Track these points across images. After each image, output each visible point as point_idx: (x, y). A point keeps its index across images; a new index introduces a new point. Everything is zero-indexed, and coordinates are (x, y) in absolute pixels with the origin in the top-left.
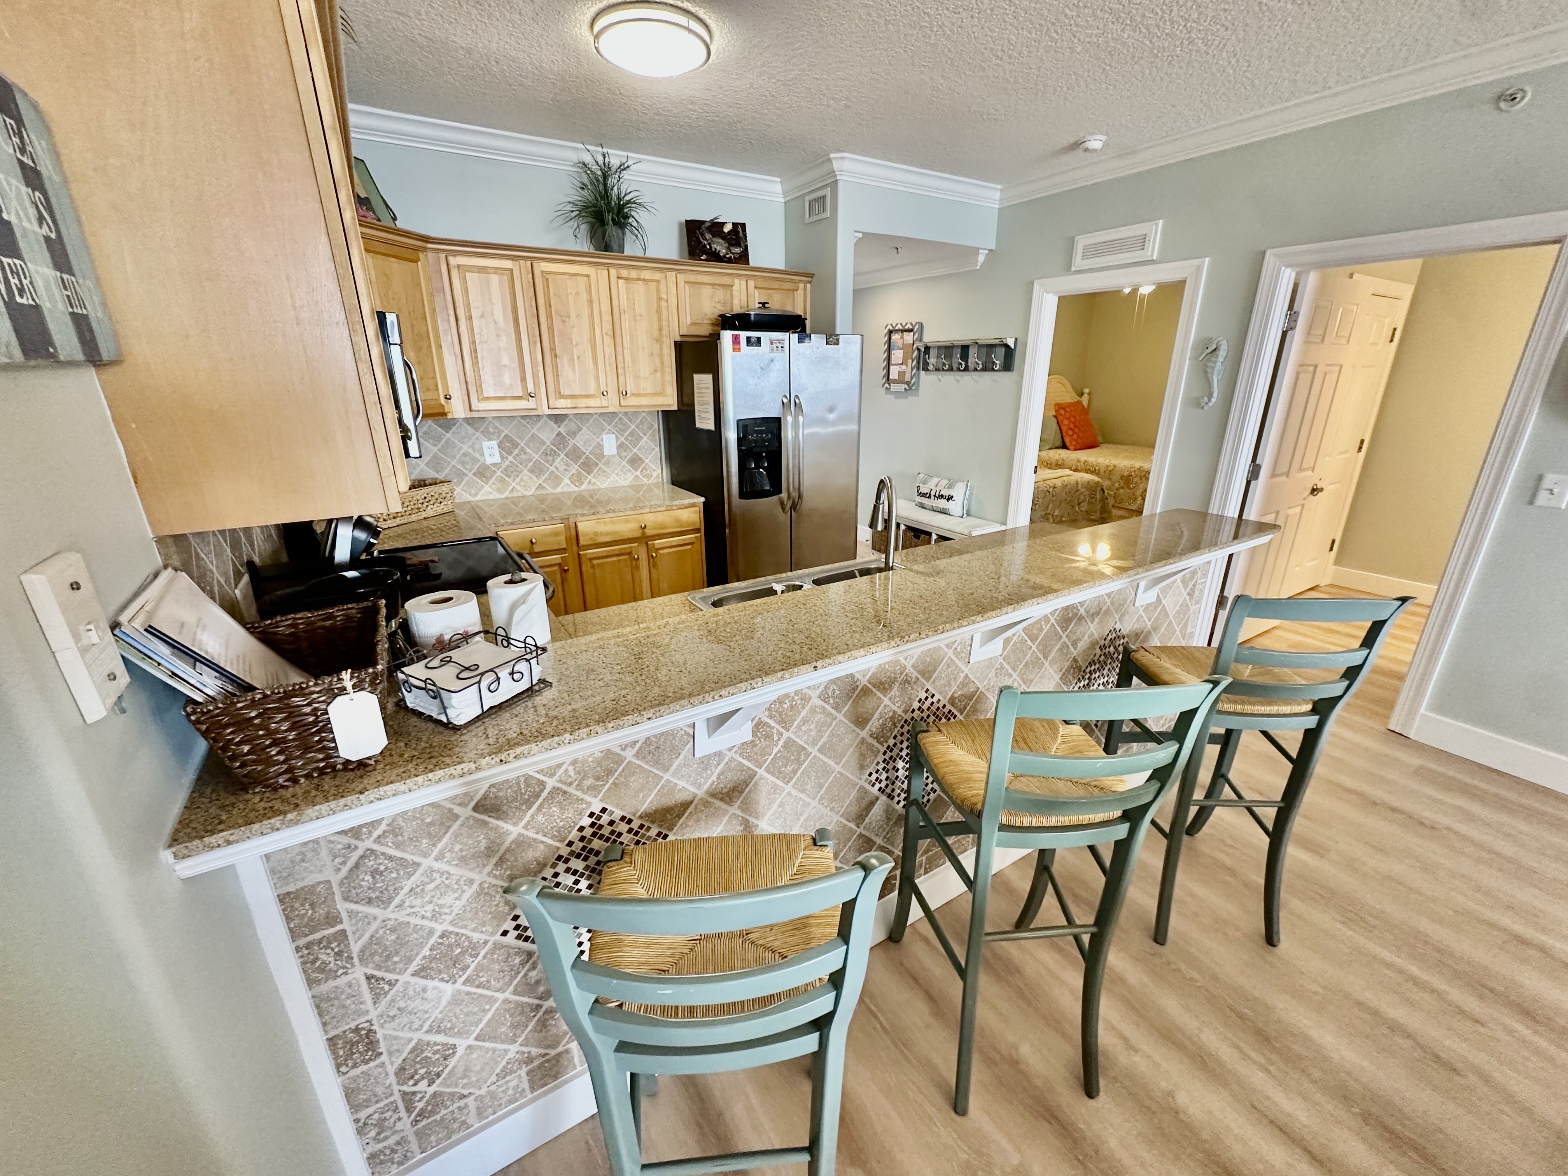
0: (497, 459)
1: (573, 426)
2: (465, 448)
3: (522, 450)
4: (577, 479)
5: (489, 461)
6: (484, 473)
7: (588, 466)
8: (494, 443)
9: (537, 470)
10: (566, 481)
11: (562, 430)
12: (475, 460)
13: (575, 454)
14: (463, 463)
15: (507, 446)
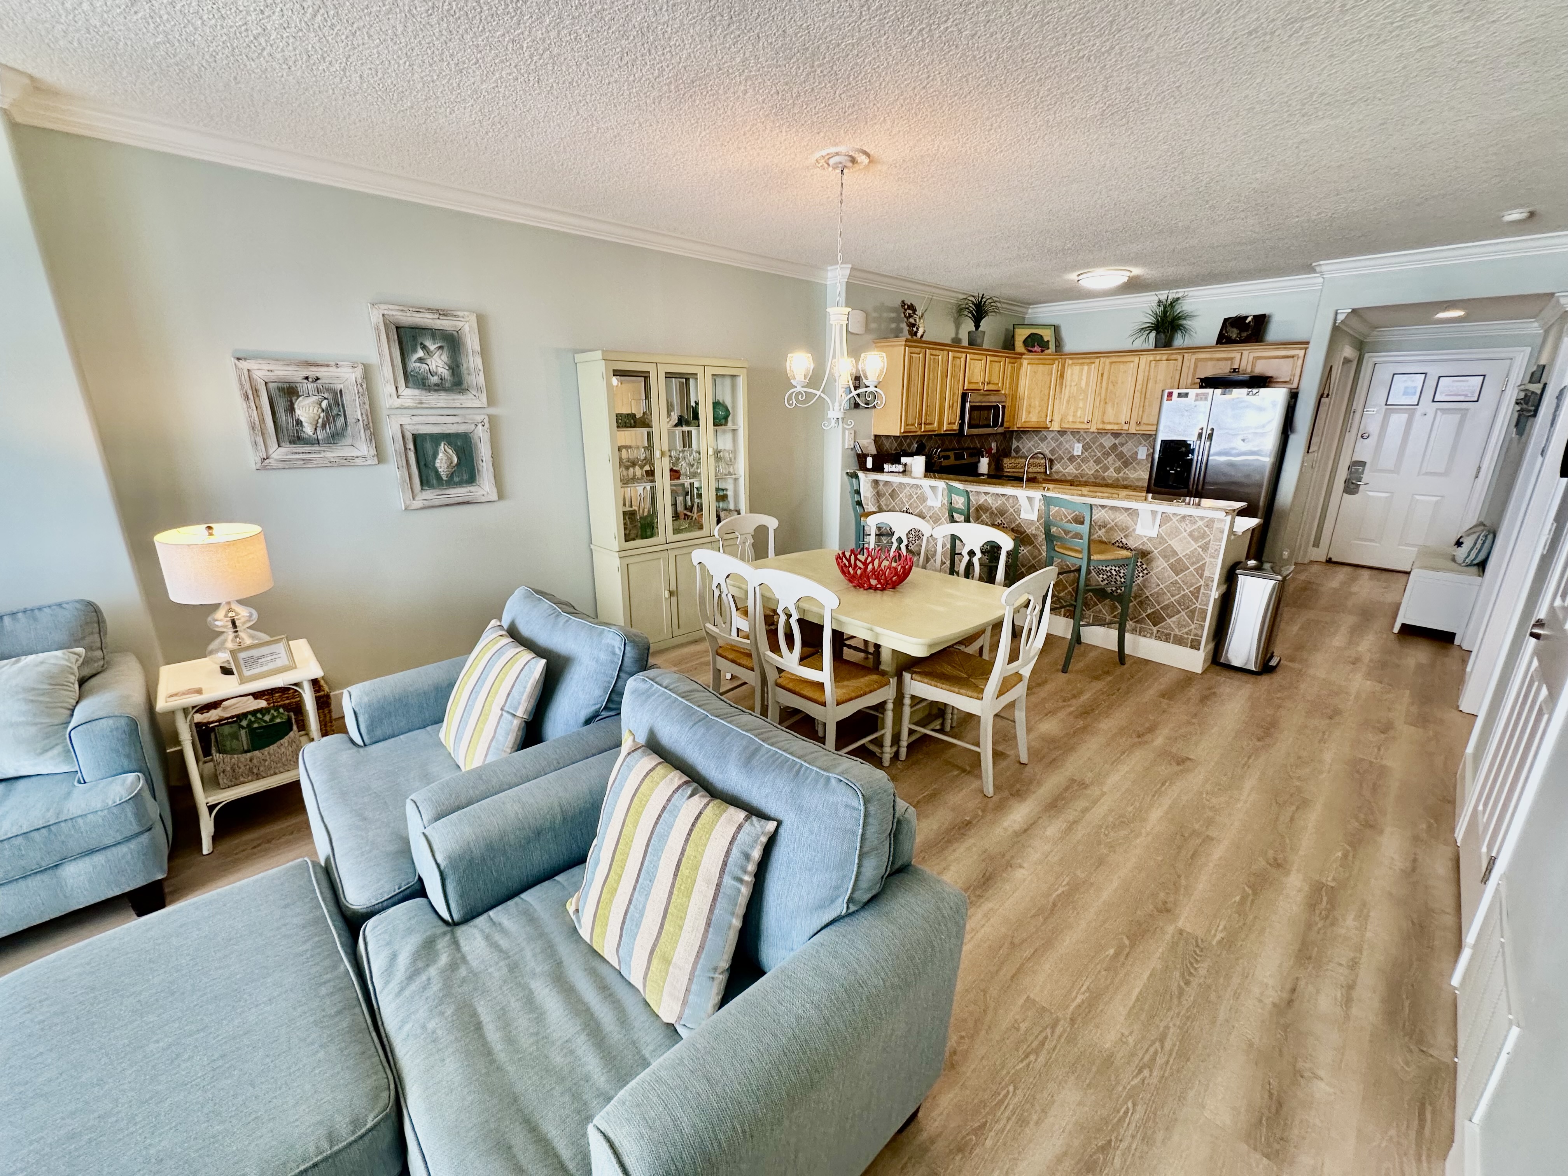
0: (1080, 453)
1: (1123, 441)
2: (1067, 446)
3: (1093, 451)
4: (1118, 470)
5: (1075, 453)
6: (1072, 459)
7: (1126, 464)
8: (1081, 445)
9: (1097, 462)
10: (1112, 470)
11: (1117, 442)
12: (1070, 452)
13: (1120, 456)
14: (1064, 453)
15: (1085, 448)
